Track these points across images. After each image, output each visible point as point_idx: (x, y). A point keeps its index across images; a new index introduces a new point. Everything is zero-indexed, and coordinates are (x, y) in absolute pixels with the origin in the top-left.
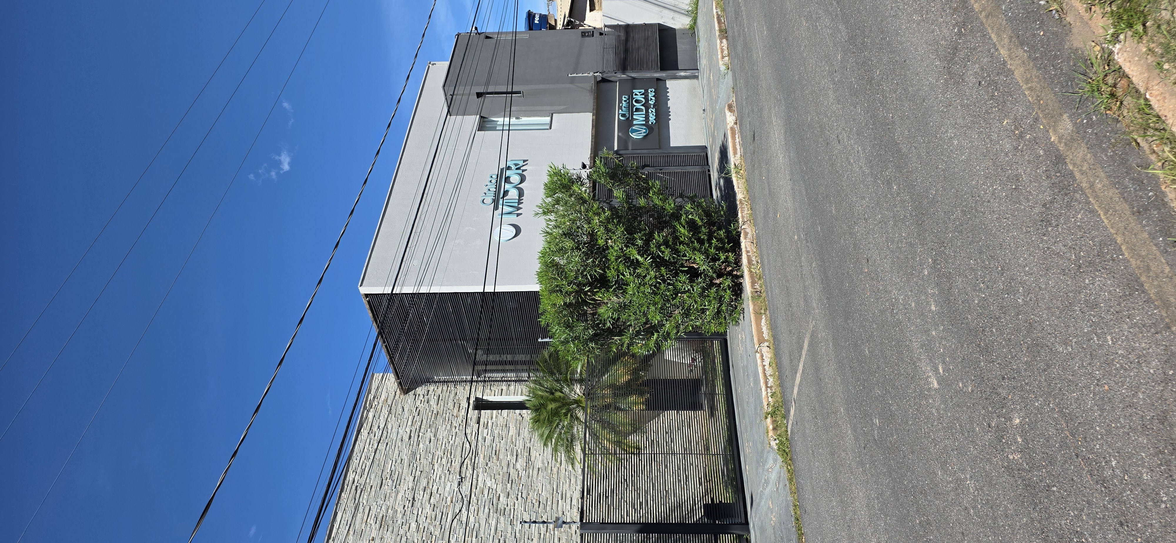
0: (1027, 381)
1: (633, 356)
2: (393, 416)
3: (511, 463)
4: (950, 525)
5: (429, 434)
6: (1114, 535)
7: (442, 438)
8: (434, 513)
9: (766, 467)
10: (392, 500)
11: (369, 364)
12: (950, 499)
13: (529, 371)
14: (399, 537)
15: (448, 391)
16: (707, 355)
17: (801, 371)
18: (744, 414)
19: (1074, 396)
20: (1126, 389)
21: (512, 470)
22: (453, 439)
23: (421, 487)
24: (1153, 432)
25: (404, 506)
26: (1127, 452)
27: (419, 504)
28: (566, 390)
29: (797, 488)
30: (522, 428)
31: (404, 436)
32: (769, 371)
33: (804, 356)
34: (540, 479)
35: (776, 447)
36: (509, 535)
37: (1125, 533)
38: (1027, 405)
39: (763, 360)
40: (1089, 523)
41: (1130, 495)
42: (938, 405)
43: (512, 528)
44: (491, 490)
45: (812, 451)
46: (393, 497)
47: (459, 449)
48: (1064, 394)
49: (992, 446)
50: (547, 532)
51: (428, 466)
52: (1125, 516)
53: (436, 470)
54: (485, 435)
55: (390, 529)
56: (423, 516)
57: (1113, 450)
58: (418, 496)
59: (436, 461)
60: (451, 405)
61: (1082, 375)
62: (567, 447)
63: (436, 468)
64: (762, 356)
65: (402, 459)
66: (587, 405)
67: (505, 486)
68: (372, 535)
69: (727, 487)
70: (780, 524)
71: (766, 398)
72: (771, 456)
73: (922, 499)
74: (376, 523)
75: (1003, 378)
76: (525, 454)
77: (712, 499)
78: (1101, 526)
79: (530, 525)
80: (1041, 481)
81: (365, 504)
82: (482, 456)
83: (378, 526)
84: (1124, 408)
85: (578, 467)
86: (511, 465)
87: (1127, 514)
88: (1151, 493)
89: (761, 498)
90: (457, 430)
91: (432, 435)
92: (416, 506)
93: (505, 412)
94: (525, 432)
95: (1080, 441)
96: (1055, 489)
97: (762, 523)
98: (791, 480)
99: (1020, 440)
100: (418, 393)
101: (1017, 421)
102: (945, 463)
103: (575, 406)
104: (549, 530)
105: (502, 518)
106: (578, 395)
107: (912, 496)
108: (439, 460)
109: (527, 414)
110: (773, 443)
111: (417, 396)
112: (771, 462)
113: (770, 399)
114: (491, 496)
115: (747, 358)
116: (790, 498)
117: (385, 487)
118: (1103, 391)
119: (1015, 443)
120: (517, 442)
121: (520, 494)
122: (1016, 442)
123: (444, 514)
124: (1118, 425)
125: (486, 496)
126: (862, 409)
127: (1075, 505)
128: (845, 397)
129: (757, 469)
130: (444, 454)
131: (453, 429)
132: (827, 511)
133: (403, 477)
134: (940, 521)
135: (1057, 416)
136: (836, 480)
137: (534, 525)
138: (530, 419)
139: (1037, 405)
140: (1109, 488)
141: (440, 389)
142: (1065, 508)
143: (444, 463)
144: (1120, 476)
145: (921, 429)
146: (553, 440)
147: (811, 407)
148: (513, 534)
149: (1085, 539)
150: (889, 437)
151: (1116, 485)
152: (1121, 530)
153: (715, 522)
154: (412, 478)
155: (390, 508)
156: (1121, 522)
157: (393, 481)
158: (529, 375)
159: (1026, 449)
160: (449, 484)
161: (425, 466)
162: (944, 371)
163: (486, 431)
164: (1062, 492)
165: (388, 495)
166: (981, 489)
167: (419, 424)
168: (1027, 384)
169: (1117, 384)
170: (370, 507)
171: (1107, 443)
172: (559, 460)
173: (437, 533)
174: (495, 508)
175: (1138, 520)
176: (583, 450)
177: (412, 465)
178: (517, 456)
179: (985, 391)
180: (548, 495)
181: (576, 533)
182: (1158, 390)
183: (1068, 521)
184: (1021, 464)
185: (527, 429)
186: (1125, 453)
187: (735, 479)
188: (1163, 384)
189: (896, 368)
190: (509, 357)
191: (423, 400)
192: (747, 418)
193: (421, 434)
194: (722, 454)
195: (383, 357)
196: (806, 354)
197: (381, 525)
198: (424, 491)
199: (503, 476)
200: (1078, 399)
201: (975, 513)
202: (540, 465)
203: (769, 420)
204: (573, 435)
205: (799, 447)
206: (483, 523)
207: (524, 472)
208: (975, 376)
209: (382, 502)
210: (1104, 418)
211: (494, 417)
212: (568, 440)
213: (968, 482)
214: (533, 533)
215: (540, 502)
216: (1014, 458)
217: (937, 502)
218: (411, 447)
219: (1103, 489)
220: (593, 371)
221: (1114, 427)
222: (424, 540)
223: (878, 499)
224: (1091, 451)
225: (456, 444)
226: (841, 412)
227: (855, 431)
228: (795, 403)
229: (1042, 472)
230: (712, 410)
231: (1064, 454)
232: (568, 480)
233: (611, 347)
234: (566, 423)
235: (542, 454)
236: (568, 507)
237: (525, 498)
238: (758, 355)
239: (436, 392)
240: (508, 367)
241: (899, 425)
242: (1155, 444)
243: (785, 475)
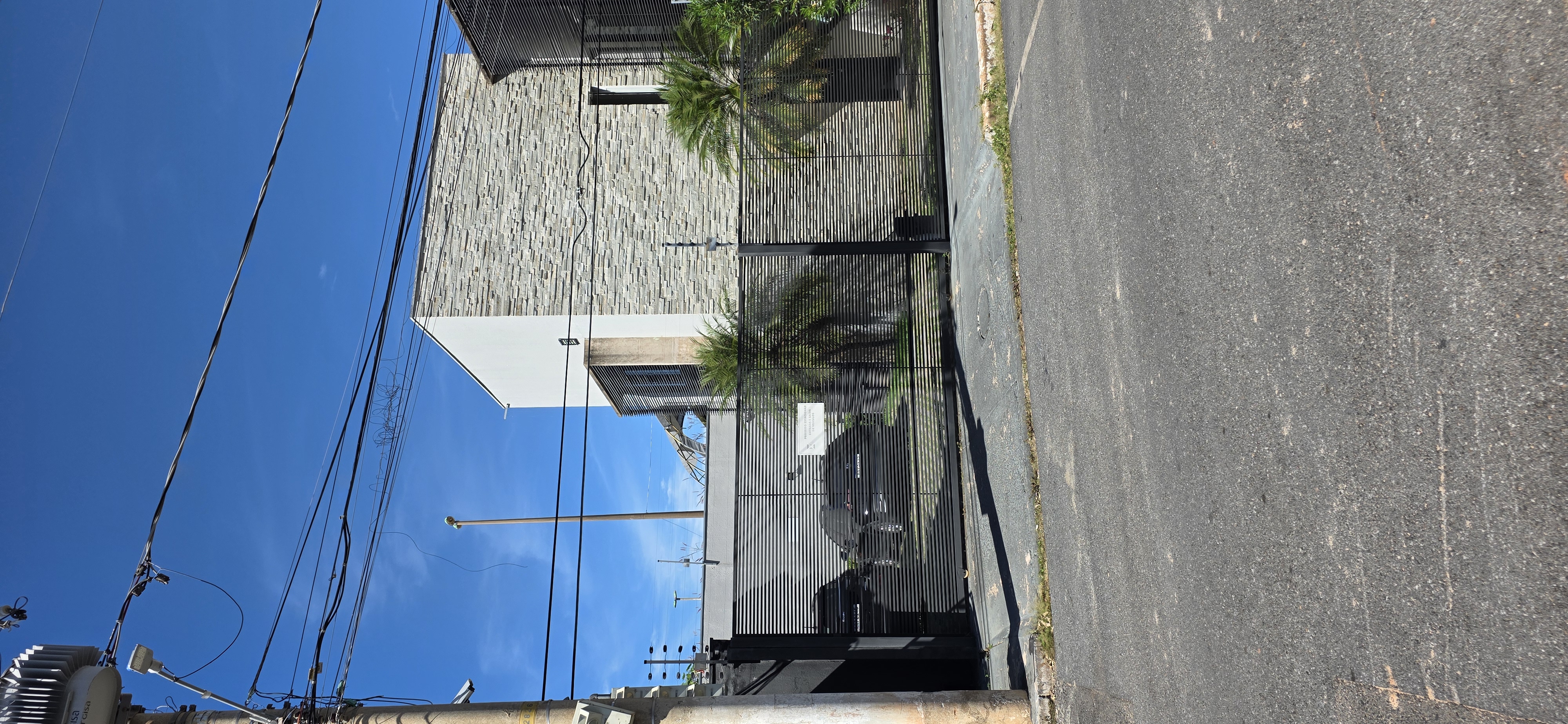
0: (1330, 21)
1: (806, 24)
2: (482, 113)
3: (647, 174)
4: (1198, 218)
5: (533, 138)
6: (1398, 214)
7: (551, 142)
8: (551, 238)
9: (976, 168)
10: (494, 222)
11: (435, 35)
12: (1203, 187)
13: (661, 50)
14: (510, 267)
15: (553, 79)
16: (907, 20)
17: (1033, 34)
18: (953, 99)
19: (1389, 36)
20: (1458, 21)
21: (647, 184)
22: (567, 143)
23: (531, 206)
24: (1479, 77)
25: (512, 230)
26: (1439, 107)
27: (531, 227)
28: (714, 74)
29: (1014, 192)
30: (658, 129)
31: (500, 140)
32: (991, 38)
33: (1039, 11)
34: (685, 194)
35: (991, 141)
36: (650, 263)
37: (1412, 209)
38: (1324, 54)
39: (983, 22)
40: (1369, 201)
41: (1429, 162)
42: (1208, 65)
43: (654, 255)
44: (622, 209)
45: (1038, 142)
46: (496, 218)
47: (576, 157)
48: (1375, 36)
49: (1269, 114)
50: (697, 259)
51: (537, 179)
52: (1416, 189)
53: (548, 184)
54: (609, 138)
55: (498, 257)
56: (537, 241)
57: (1421, 105)
58: (529, 217)
59: (546, 173)
60: (558, 98)
61: (1405, 7)
62: (719, 152)
63: (547, 181)
64: (983, 16)
65: (501, 171)
66: (742, 96)
67: (640, 204)
68: (476, 265)
69: (925, 197)
70: (989, 238)
71: (984, 74)
72: (985, 153)
73: (1168, 189)
74: (478, 250)
75: (1300, 19)
76: (664, 163)
77: (906, 212)
78: (1384, 204)
79: (676, 248)
80: (1321, 154)
81: (461, 227)
82: (607, 166)
83: (481, 253)
84: (1448, 48)
85: (734, 176)
86: (647, 178)
87: (1419, 186)
88: (1456, 157)
89: (968, 206)
90: (570, 131)
91: (537, 139)
92: (527, 229)
93: (633, 107)
94: (662, 135)
95: (1382, 97)
96: (1337, 162)
97: (966, 238)
98: (1007, 182)
99: (1305, 102)
100: (511, 81)
101: (1308, 77)
102: (1205, 141)
103: (726, 97)
104: (700, 256)
105: (640, 243)
106: (731, 81)
107: (1157, 186)
108: (551, 171)
109: (663, 109)
110: (989, 136)
111: (511, 85)
112: (983, 160)
113: (989, 77)
114: (623, 216)
115: (963, 20)
116: (1004, 205)
117: (483, 207)
118: (1428, 26)
119: (1299, 107)
120: (653, 148)
121: (661, 213)
122: (1300, 105)
123: (565, 238)
124: (1436, 71)
125: (617, 216)
126: (1108, 79)
127: (1358, 180)
128: (1087, 64)
129: (965, 171)
130: (556, 163)
131: (565, 131)
132: (1049, 216)
133: (506, 194)
134: (1186, 215)
135: (1359, 66)
136: (1064, 175)
137: (681, 247)
138: (668, 116)
139: (1337, 53)
140: (1405, 155)
141: (541, 75)
142: (1345, 185)
143: (558, 176)
144: (1422, 140)
145: (1181, 99)
146: (700, 144)
147: (1042, 82)
148: (656, 262)
149: (1361, 222)
150: (1138, 114)
151: (1414, 151)
152: (1407, 206)
153: (907, 239)
154: (517, 195)
155: (494, 232)
156: (1410, 196)
157: (493, 199)
158: (662, 55)
159: (1311, 113)
160: (567, 202)
161: (533, 179)
162: (1223, 16)
163: (609, 133)
164: (1345, 165)
165: (489, 216)
166: (1245, 171)
167: (518, 124)
168: (1329, 25)
169: (1448, 14)
170: (468, 231)
171: (1416, 97)
172: (709, 170)
173: (558, 262)
174: (629, 231)
175: (1431, 192)
176: (740, 156)
177: (515, 178)
178: (653, 165)
179: (1273, 40)
180: (697, 215)
181: (734, 260)
182: (1500, 20)
183: (1345, 201)
184: (1302, 134)
185: (664, 130)
186: (1435, 109)
187: (936, 186)
188: (1508, 11)
189: (1161, 17)
190: (633, 30)
191: (519, 91)
192: (957, 106)
193: (522, 137)
194: (922, 155)
195: (452, 27)
196: (1042, 8)
197: (485, 253)
198: (536, 211)
199: (637, 191)
200: (1392, 40)
201: (1231, 201)
202: (685, 177)
203: (985, 104)
204: (726, 137)
205: (1021, 138)
206: (616, 249)
207: (665, 185)
208: (1263, 20)
209: (482, 225)
210: (1421, 63)
211: (619, 113)
212: (719, 143)
213: (1230, 163)
214: (681, 260)
215: (687, 223)
216: (1293, 127)
217: (1186, 192)
218: (511, 155)
219: (1397, 158)
220: (750, 48)
221: (1430, 75)
222: (542, 271)
223: (1113, 194)
224: (1393, 109)
225: (571, 150)
226: (1080, 86)
227: (1095, 109)
228: (1021, 79)
229: (1325, 142)
230: (912, 102)
231: (1359, 116)
232: (721, 196)
233: (774, 10)
234: (715, 120)
235: (686, 163)
236: (724, 229)
237: (667, 218)
238: (978, 15)
239: (537, 80)
240: (631, 44)
241: (1154, 96)
242: (1478, 93)
243: (1000, 175)
